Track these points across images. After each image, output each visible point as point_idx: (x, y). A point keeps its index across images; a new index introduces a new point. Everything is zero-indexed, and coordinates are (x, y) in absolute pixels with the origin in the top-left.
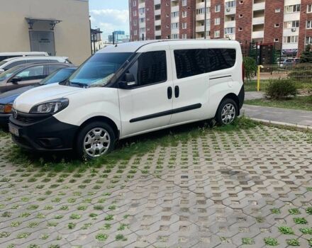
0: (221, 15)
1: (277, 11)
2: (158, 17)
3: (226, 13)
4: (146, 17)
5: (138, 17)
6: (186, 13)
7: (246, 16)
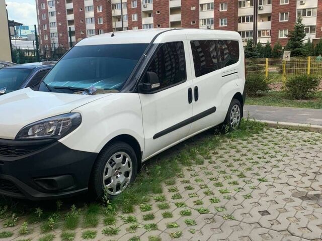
0: (138, 11)
1: (193, 8)
2: (70, 11)
3: (143, 9)
4: (57, 11)
5: (47, 10)
6: (101, 8)
7: (163, 13)
